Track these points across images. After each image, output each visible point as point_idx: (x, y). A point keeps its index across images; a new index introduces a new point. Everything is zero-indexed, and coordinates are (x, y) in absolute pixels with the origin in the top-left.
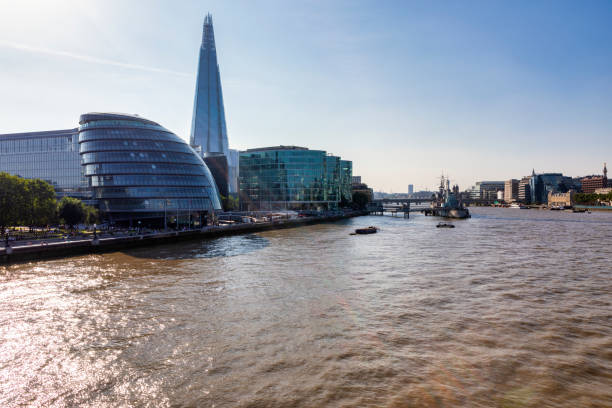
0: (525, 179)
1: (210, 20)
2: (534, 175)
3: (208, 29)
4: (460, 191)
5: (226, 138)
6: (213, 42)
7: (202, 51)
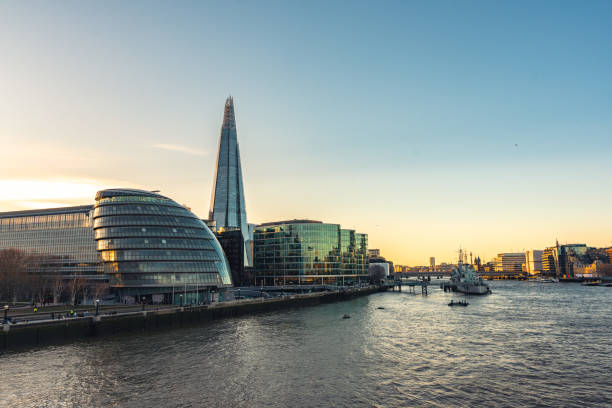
0: (547, 251)
1: (231, 101)
2: (557, 246)
3: (229, 110)
4: (482, 263)
5: (245, 213)
6: (234, 121)
7: (223, 130)
